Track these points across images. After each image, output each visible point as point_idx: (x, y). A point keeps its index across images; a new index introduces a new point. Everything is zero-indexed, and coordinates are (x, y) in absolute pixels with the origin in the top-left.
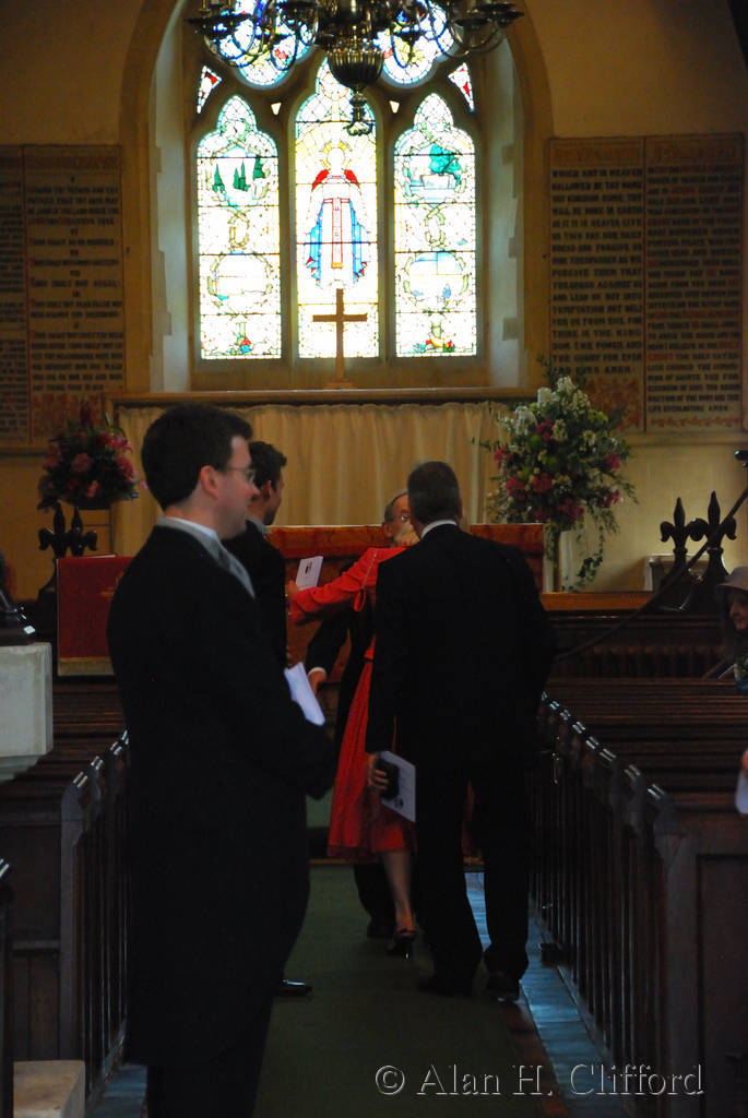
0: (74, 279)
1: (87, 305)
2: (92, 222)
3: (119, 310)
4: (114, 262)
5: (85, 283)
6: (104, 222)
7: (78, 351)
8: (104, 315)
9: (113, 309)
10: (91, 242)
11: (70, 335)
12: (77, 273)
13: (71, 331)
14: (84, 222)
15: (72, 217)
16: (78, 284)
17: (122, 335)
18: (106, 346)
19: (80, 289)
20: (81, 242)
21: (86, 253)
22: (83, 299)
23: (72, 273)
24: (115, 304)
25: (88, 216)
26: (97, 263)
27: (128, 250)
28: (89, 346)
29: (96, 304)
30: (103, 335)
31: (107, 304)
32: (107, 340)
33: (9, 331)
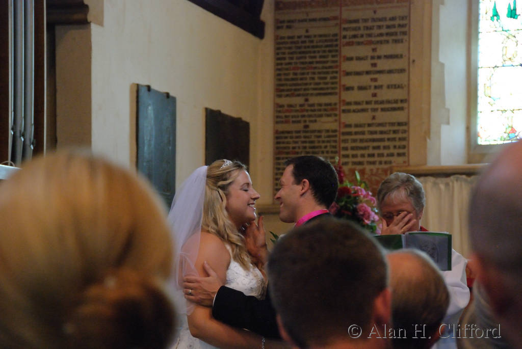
0: (373, 84)
1: (382, 102)
2: (387, 42)
3: (405, 105)
4: (402, 71)
5: (381, 87)
6: (396, 41)
7: (375, 136)
8: (394, 109)
9: (400, 105)
10: (387, 57)
11: (369, 125)
12: (375, 80)
13: (370, 122)
14: (381, 42)
15: (373, 39)
16: (376, 87)
17: (406, 124)
18: (395, 132)
19: (377, 91)
20: (379, 57)
21: (383, 65)
22: (379, 98)
23: (372, 80)
24: (402, 101)
25: (384, 38)
26: (390, 72)
27: (414, 61)
28: (381, 132)
29: (389, 102)
30: (393, 124)
31: (396, 102)
32: (396, 128)
33: (327, 124)
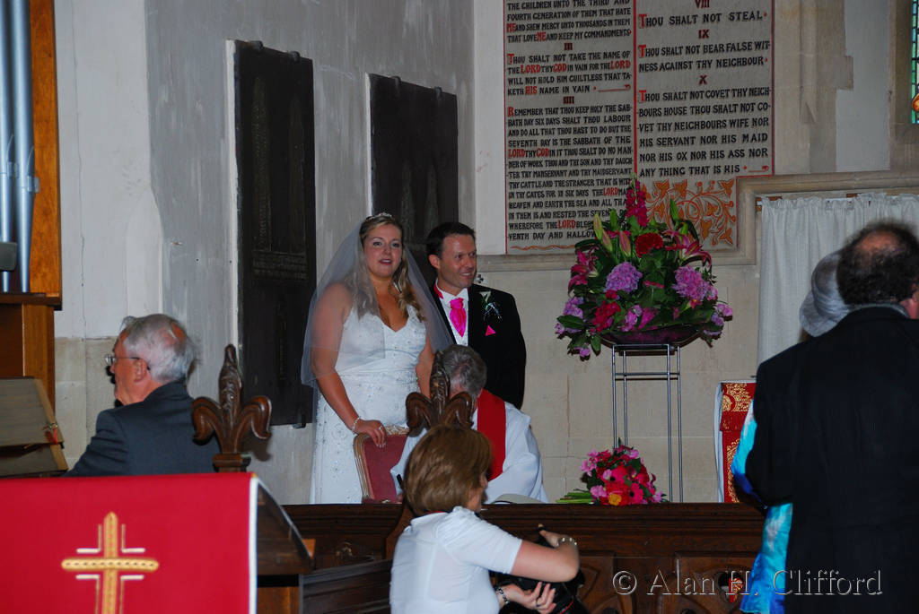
0: (702, 12)
1: (719, 48)
3: (766, 53)
5: (716, 17)
8: (743, 62)
9: (756, 53)
13: (696, 88)
16: (706, 18)
17: (768, 91)
18: (744, 108)
19: (708, 26)
22: (713, 41)
24: (760, 45)
28: (719, 109)
29: (732, 47)
30: (741, 92)
31: (747, 47)
32: (748, 99)
33: (609, 93)
